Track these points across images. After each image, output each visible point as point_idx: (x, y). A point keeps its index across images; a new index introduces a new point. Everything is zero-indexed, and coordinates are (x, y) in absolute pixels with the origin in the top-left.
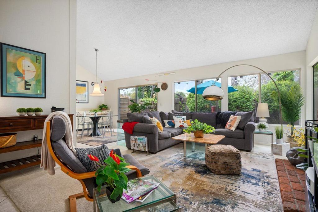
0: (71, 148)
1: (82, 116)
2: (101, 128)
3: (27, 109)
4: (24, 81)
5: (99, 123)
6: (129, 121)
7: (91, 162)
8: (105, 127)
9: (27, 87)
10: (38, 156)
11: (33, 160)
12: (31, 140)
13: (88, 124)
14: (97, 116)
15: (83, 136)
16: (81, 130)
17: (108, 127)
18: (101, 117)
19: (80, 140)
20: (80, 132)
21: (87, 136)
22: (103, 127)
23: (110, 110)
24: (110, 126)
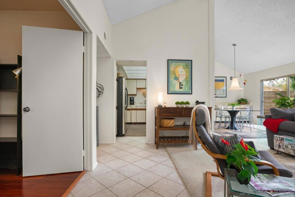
0: (209, 133)
1: (220, 109)
2: (239, 122)
3: (181, 102)
4: (179, 83)
5: (237, 116)
6: (272, 117)
7: (224, 147)
8: (243, 122)
9: (181, 87)
10: (187, 137)
11: (184, 139)
12: (182, 124)
13: (226, 117)
14: (235, 109)
15: (220, 127)
16: (218, 122)
17: (247, 122)
18: (239, 111)
19: (217, 130)
20: (218, 124)
21: (224, 128)
22: (241, 122)
23: (250, 105)
24: (250, 122)
